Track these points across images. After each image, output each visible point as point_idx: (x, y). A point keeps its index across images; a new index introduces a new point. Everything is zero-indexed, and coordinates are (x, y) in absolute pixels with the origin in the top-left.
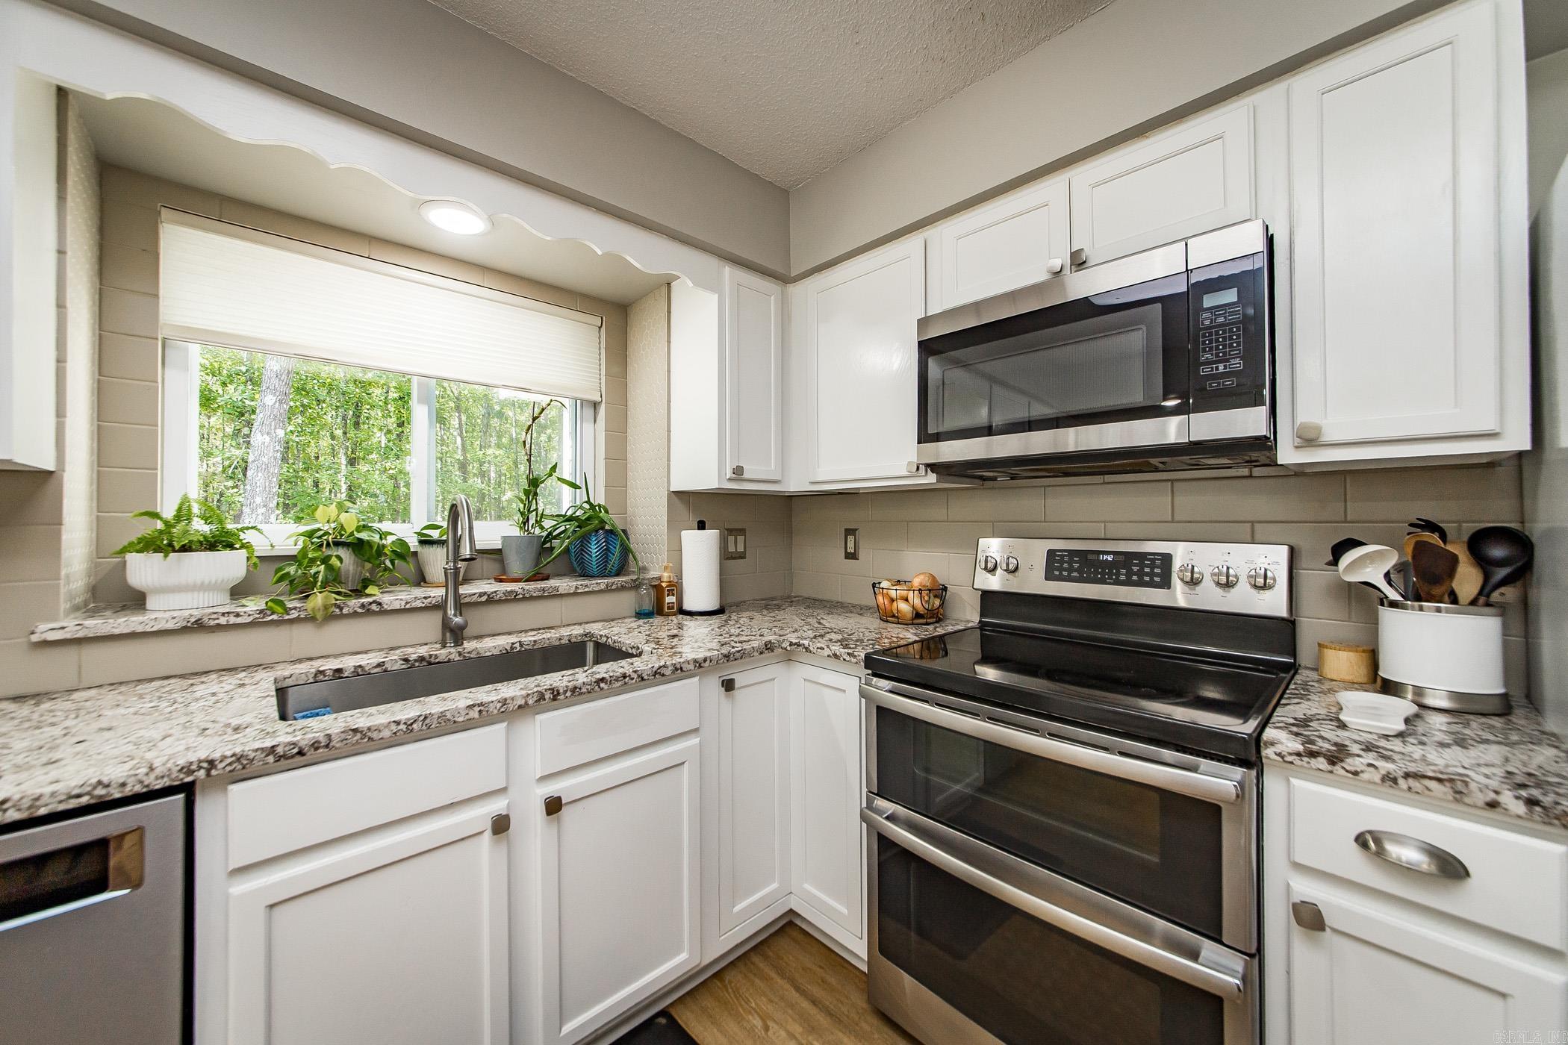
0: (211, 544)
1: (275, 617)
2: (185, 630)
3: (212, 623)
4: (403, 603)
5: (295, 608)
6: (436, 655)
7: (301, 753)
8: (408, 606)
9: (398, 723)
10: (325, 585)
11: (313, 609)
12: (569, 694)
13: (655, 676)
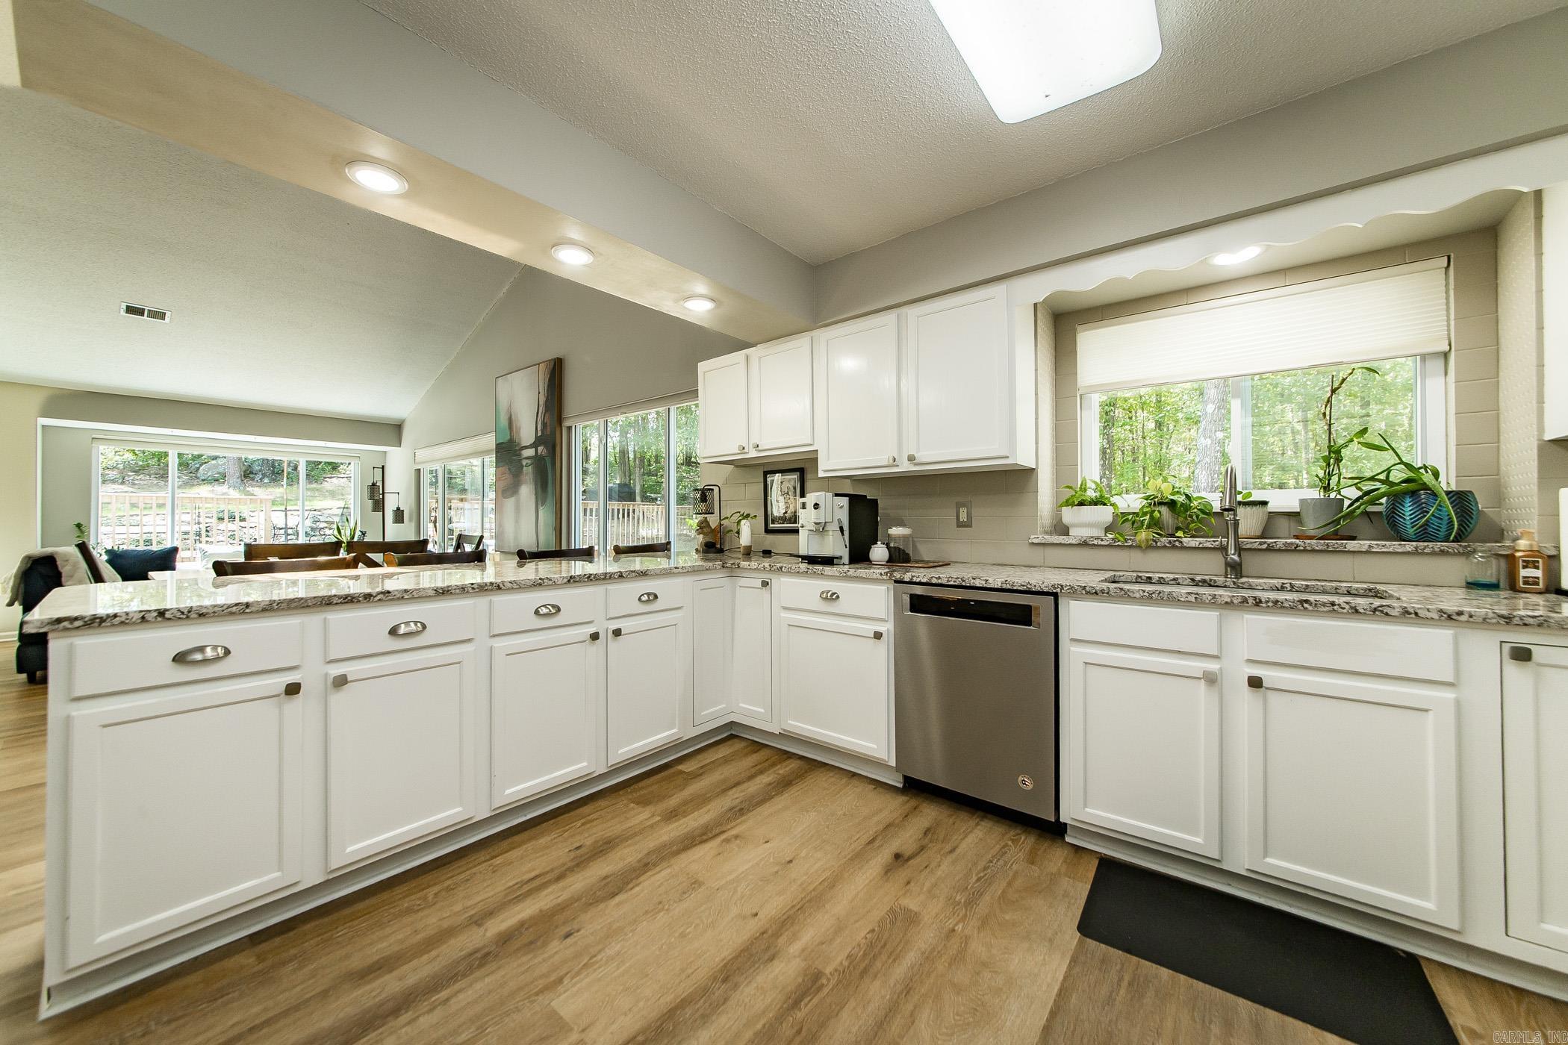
0: (1095, 503)
1: (1119, 543)
2: (1079, 545)
3: (1091, 543)
4: (1197, 544)
5: (1130, 539)
6: (1215, 580)
7: (1096, 593)
8: (1201, 546)
9: (1144, 591)
10: (1149, 527)
11: (1140, 541)
12: (1270, 604)
13: (1374, 612)
